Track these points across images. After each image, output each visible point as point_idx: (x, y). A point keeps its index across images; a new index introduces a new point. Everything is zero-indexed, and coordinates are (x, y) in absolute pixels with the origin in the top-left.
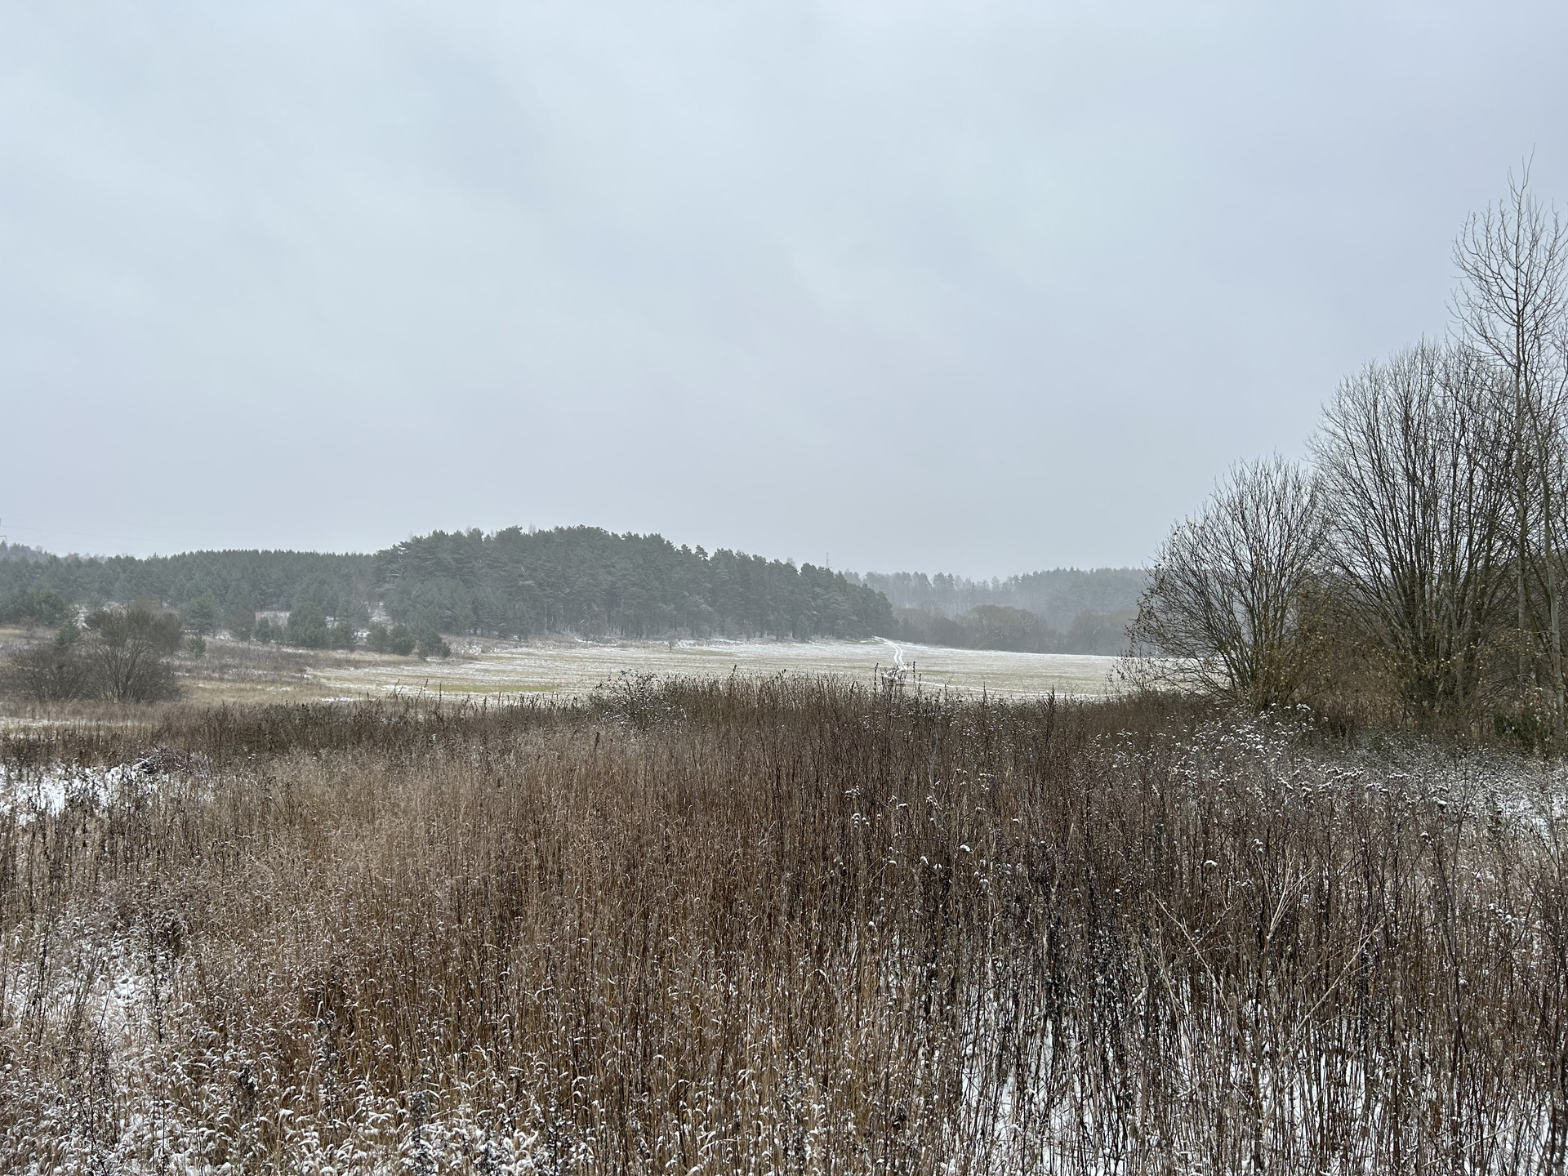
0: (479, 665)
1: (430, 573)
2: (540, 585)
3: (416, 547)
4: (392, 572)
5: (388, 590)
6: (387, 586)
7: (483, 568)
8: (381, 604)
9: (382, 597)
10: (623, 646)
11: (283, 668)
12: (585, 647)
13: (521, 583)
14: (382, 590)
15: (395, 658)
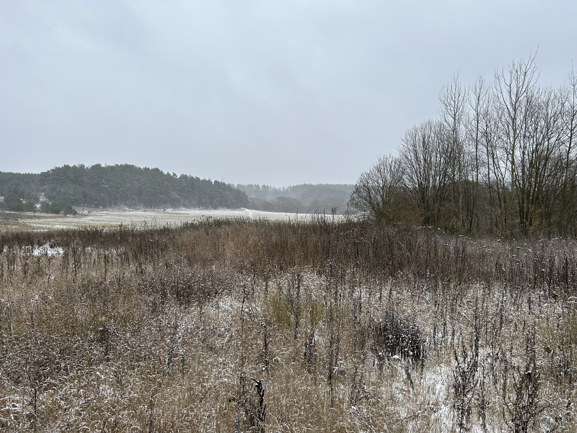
0: (89, 218)
1: (64, 182)
2: (111, 187)
3: (57, 171)
4: (48, 181)
5: (47, 188)
6: (45, 186)
7: (86, 180)
8: (43, 194)
9: (43, 191)
10: (145, 211)
11: (8, 219)
12: (130, 211)
13: (103, 186)
14: (43, 188)
15: (54, 215)
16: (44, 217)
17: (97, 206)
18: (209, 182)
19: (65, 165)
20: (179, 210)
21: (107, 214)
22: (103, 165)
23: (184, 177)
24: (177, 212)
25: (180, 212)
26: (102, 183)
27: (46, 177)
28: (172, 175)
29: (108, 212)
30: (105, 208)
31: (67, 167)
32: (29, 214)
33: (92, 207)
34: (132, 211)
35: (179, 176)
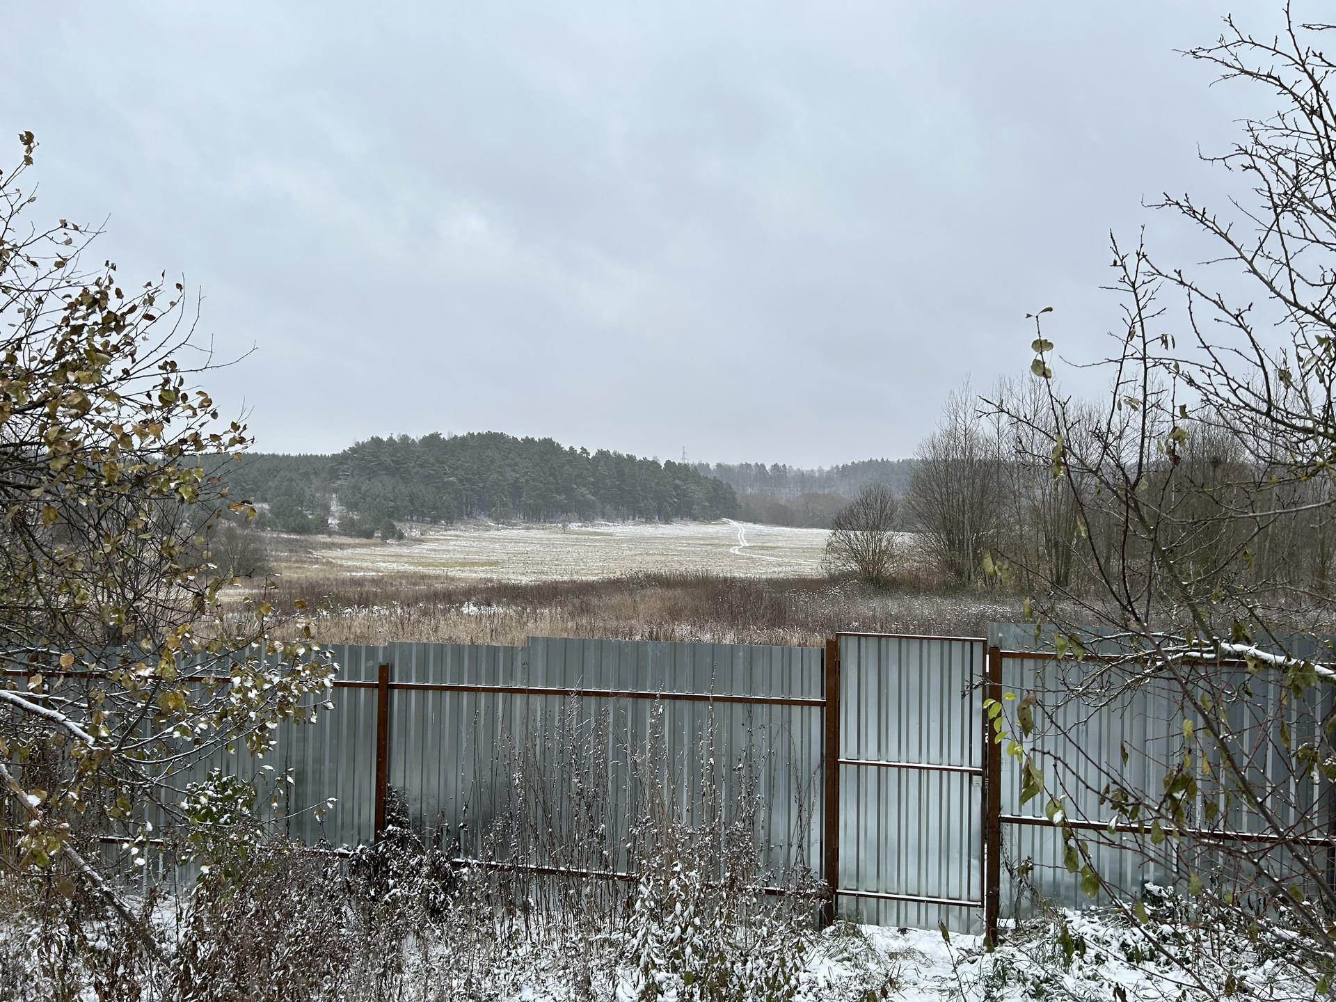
3: (358, 450)
5: (342, 485)
6: (339, 482)
8: (333, 496)
9: (336, 491)
12: (498, 529)
13: (446, 480)
14: (335, 485)
15: (364, 541)
16: (349, 546)
18: (655, 464)
19: (372, 438)
20: (593, 526)
21: (456, 536)
22: (445, 436)
23: (602, 455)
24: (590, 529)
25: (596, 529)
26: (445, 474)
27: (341, 463)
28: (579, 452)
29: (458, 533)
31: (376, 441)
32: (322, 540)
34: (503, 528)
35: (592, 453)
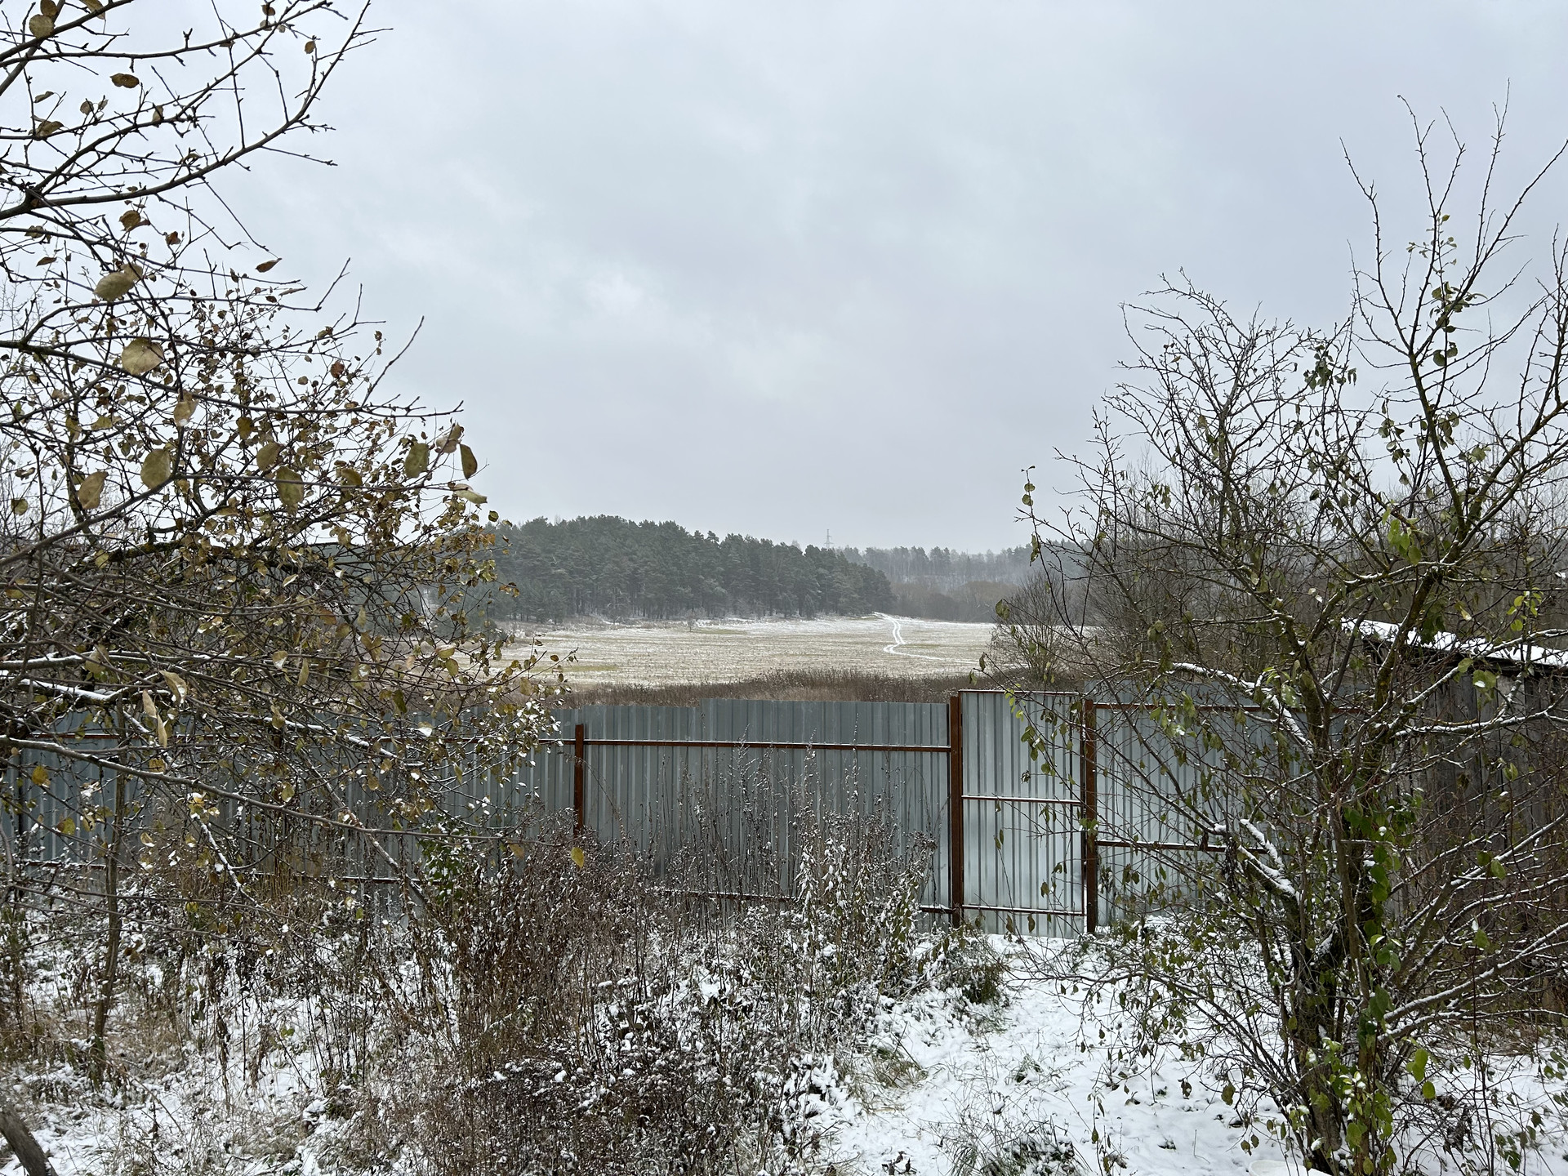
10: (648, 627)
12: (614, 628)
13: (554, 571)
17: (541, 620)
18: (794, 549)
22: (551, 521)
23: (733, 540)
26: (553, 565)
28: (706, 536)
30: (561, 622)
33: (533, 622)
34: (620, 627)
35: (722, 538)
